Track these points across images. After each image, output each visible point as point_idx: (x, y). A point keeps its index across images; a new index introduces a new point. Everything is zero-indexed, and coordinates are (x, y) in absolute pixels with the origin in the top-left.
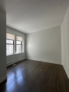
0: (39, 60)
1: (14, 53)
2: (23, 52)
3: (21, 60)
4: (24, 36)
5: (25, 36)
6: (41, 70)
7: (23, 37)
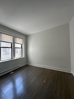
0: (42, 66)
1: (12, 59)
2: (24, 57)
3: (21, 66)
4: (24, 37)
5: (26, 37)
6: (45, 82)
7: (23, 39)
